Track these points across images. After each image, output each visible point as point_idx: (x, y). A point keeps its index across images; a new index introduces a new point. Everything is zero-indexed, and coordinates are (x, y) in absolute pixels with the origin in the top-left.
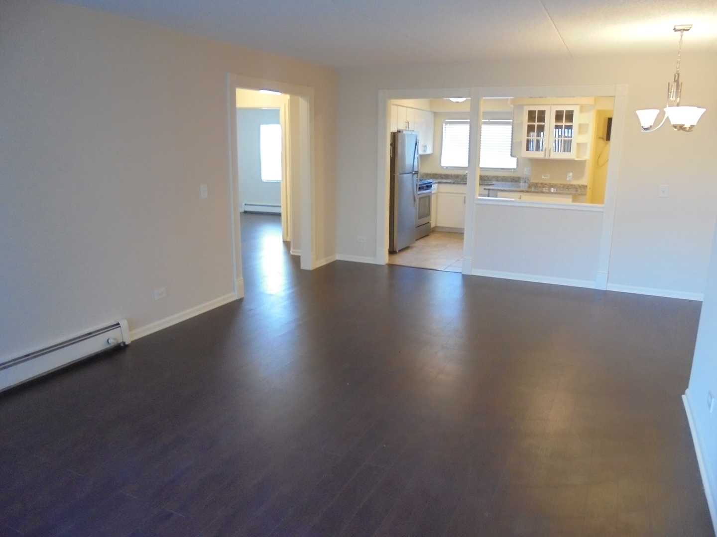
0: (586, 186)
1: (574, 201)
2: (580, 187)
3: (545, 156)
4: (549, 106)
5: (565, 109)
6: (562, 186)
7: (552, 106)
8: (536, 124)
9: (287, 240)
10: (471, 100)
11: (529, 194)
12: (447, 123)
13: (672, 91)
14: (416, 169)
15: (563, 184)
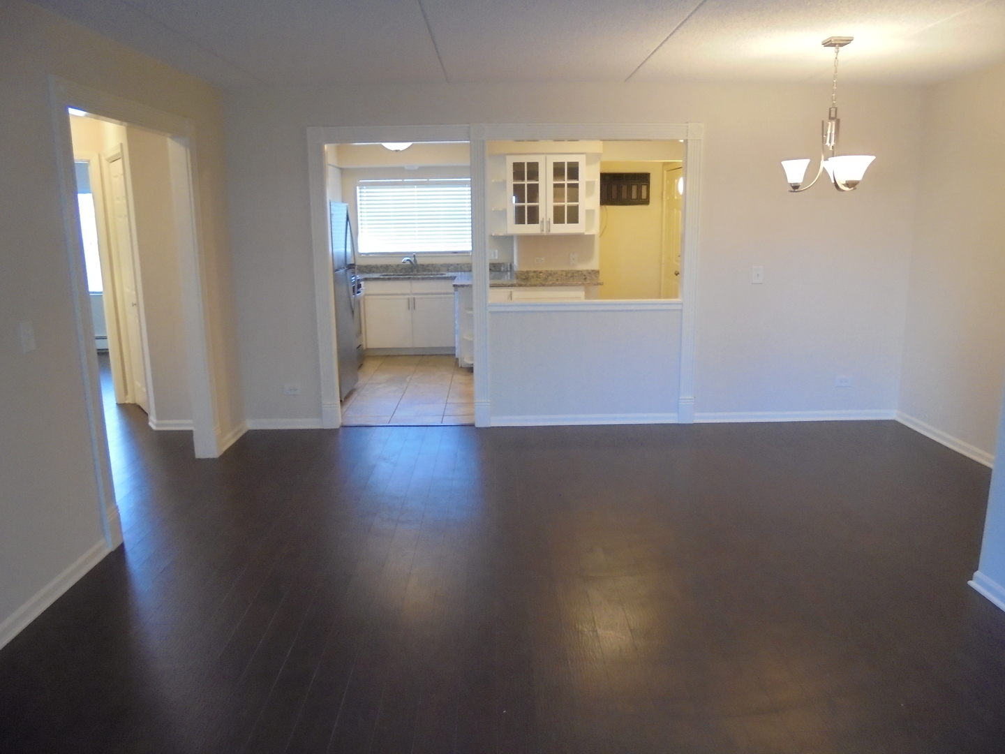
0: (598, 272)
1: (587, 297)
2: (590, 273)
3: (543, 230)
4: (543, 157)
5: (566, 159)
6: (564, 273)
7: (549, 156)
8: (526, 182)
9: (127, 402)
10: (470, 144)
11: (521, 288)
12: (362, 185)
13: (829, 132)
14: (351, 261)
15: (566, 271)
